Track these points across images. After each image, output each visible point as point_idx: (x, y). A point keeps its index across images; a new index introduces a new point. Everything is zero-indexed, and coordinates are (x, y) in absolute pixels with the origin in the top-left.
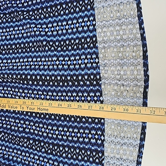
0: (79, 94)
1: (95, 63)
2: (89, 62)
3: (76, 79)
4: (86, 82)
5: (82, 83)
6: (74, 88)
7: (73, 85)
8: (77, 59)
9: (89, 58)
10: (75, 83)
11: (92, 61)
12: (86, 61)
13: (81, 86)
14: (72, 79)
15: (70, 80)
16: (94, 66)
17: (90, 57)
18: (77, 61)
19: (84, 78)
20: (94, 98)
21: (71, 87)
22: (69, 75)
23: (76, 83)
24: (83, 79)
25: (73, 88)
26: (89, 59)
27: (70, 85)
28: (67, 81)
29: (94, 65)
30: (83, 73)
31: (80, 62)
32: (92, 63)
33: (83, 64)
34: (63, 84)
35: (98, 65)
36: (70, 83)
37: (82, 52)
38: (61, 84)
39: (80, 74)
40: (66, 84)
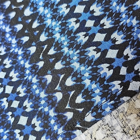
0: (21, 86)
1: (125, 85)
2: (115, 64)
3: (51, 56)
4: (58, 88)
5: (49, 78)
6: (27, 65)
7: (34, 59)
8: (103, 25)
9: (127, 57)
10: (41, 60)
11: (123, 71)
12: (112, 54)
13: (40, 82)
14: (46, 46)
15: (40, 45)
16: (114, 86)
17: (131, 57)
18: (98, 28)
19: (65, 79)
20: (32, 134)
21: (26, 56)
22: (50, 32)
23: (41, 64)
24: (62, 76)
25: (25, 62)
26: (122, 60)
27: (28, 52)
28: (34, 39)
29: (116, 85)
30: (76, 65)
31: (100, 37)
32: (116, 76)
33: (98, 50)
34: (21, 34)
35: (125, 98)
36: (33, 50)
37: (128, 21)
38: (19, 27)
39: (67, 60)
40: (25, 39)
